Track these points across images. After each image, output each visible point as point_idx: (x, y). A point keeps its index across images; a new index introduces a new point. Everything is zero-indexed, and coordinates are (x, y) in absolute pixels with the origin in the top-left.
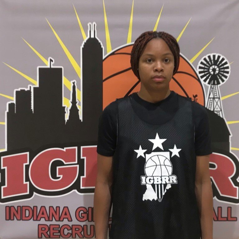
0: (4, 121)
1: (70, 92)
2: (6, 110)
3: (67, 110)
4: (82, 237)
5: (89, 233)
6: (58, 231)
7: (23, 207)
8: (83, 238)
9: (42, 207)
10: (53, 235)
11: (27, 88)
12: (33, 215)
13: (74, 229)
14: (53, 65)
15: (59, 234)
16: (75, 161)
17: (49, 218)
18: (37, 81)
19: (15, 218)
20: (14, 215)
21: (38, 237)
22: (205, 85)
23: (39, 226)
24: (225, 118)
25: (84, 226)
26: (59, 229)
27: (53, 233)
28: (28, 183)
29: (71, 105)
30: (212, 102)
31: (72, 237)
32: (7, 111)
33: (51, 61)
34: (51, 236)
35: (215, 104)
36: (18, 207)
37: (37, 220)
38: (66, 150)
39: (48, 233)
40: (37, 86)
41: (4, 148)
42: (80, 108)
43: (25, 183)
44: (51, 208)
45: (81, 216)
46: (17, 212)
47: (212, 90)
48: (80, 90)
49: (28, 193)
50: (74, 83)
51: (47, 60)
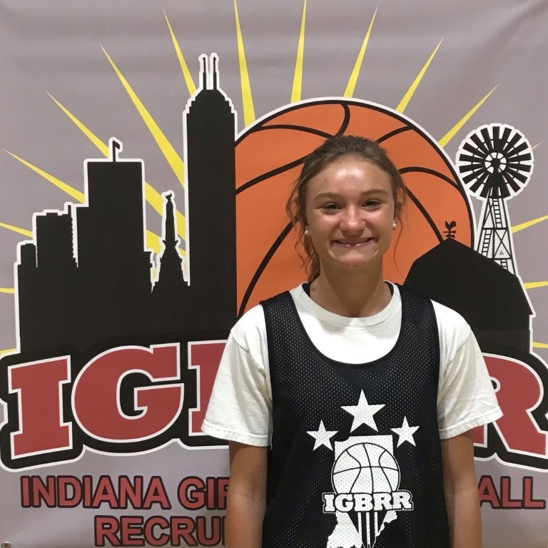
0: (12, 287)
1: (161, 217)
2: (16, 260)
3: (155, 260)
4: (193, 543)
5: (209, 535)
6: (139, 531)
7: (60, 479)
8: (197, 545)
9: (102, 477)
10: (130, 539)
11: (62, 209)
12: (83, 496)
13: (175, 526)
14: (121, 156)
15: (142, 537)
16: (176, 375)
17: (118, 501)
18: (83, 192)
19: (43, 502)
20: (41, 495)
21: (96, 545)
22: (473, 198)
23: (98, 519)
24: (519, 274)
25: (197, 518)
26: (143, 526)
27: (129, 535)
28: (70, 424)
29: (164, 247)
30: (489, 239)
31: (172, 544)
32: (19, 262)
33: (115, 145)
34: (126, 541)
35: (497, 241)
36: (48, 477)
37: (91, 507)
38: (154, 349)
39: (118, 534)
40: (86, 204)
41: (14, 347)
42: (184, 255)
43: (62, 424)
44: (122, 479)
45: (192, 498)
46: (47, 489)
47: (490, 211)
48: (183, 214)
49: (70, 447)
50: (169, 197)
51: (107, 144)
